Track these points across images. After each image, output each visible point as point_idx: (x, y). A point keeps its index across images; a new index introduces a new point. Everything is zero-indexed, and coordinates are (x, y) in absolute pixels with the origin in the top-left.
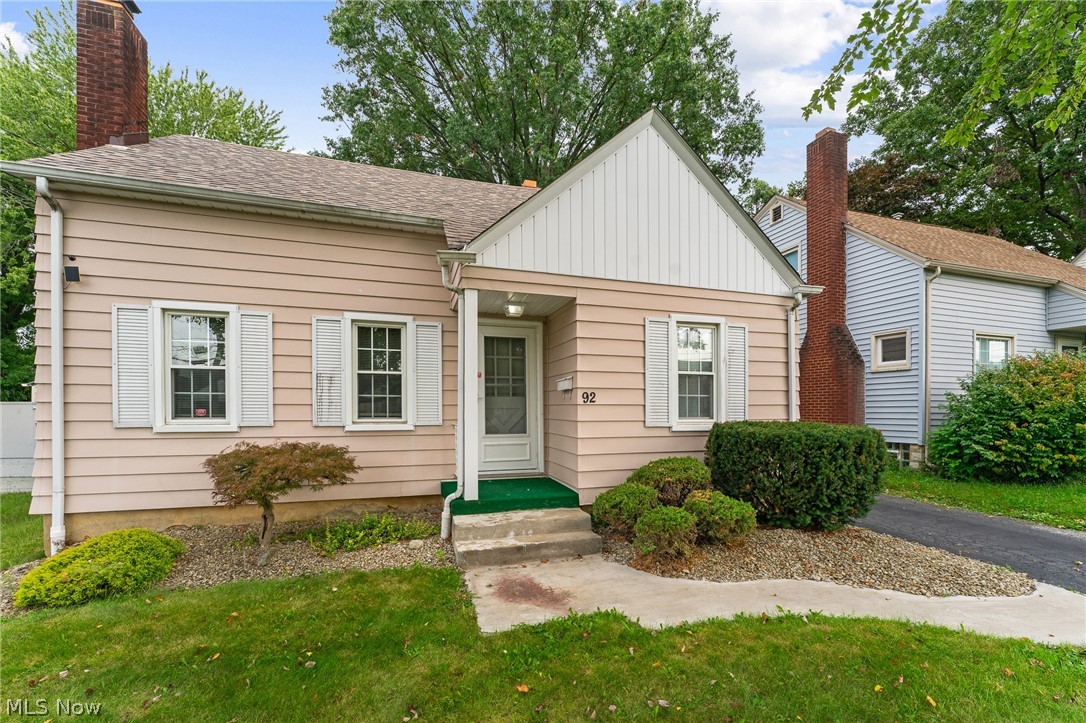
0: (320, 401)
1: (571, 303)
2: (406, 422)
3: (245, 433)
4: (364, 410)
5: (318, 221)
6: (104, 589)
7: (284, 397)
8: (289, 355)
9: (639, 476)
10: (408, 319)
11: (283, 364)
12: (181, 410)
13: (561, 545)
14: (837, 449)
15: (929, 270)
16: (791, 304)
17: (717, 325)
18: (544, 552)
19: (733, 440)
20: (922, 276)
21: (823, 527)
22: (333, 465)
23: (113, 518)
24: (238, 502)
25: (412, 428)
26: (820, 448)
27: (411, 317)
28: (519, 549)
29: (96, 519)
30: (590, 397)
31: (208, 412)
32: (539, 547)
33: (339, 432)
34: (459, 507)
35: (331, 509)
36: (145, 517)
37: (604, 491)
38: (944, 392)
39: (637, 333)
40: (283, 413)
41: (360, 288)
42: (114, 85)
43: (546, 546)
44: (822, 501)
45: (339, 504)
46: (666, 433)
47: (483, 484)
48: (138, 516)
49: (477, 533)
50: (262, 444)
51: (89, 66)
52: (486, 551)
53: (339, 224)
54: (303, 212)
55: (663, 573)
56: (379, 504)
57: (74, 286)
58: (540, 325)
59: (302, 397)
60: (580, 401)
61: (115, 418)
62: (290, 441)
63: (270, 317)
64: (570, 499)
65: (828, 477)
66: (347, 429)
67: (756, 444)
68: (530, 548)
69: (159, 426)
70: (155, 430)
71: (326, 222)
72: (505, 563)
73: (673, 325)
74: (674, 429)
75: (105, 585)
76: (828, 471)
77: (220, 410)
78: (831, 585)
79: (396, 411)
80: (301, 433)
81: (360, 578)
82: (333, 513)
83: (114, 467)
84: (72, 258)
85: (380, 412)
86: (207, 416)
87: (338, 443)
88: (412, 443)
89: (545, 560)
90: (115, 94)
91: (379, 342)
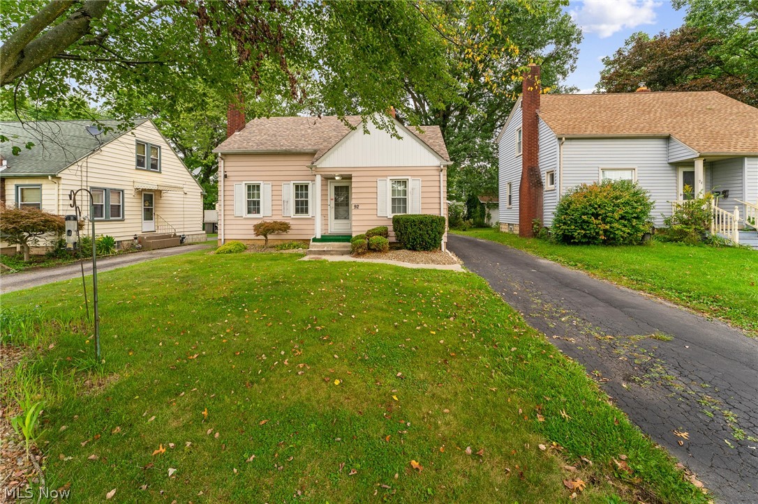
0: (284, 209)
2: (309, 215)
3: (265, 218)
4: (297, 211)
6: (230, 252)
7: (275, 208)
8: (276, 195)
10: (310, 182)
11: (275, 198)
12: (249, 212)
13: (337, 251)
15: (560, 139)
16: (440, 169)
17: (408, 179)
20: (557, 142)
22: (284, 227)
24: (258, 235)
25: (311, 217)
28: (324, 251)
30: (357, 207)
32: (330, 251)
33: (289, 218)
34: (315, 240)
39: (374, 185)
40: (275, 212)
41: (295, 173)
43: (332, 251)
46: (386, 219)
47: (322, 235)
49: (315, 246)
50: (268, 221)
52: (315, 251)
57: (226, 179)
59: (279, 207)
60: (353, 208)
61: (235, 214)
63: (270, 184)
64: (349, 240)
66: (291, 217)
68: (327, 251)
70: (244, 217)
72: (318, 254)
73: (388, 180)
74: (388, 217)
75: (230, 251)
77: (259, 212)
79: (307, 212)
80: (279, 219)
81: (282, 253)
83: (234, 227)
84: (226, 172)
85: (302, 212)
86: (255, 213)
87: (287, 221)
89: (332, 255)
91: (301, 189)
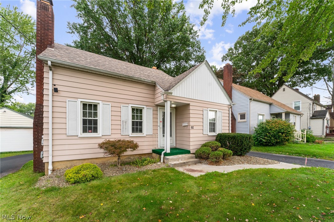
0: (123, 128)
1: (189, 105)
2: (143, 134)
3: (104, 137)
4: (133, 131)
5: (123, 79)
7: (114, 127)
9: (204, 145)
10: (145, 107)
11: (114, 118)
12: (85, 131)
13: (192, 162)
14: (246, 138)
15: (251, 99)
16: (230, 107)
17: (216, 111)
18: (189, 163)
19: (224, 137)
20: (249, 101)
21: (242, 155)
23: (66, 162)
25: (145, 135)
26: (243, 138)
27: (145, 106)
28: (184, 163)
29: (61, 163)
30: (192, 127)
31: (92, 131)
32: (188, 162)
33: (128, 137)
34: (166, 154)
35: (125, 158)
36: (75, 162)
37: (196, 150)
38: (254, 127)
39: (201, 113)
40: (114, 132)
42: (49, 29)
44: (243, 149)
45: (127, 156)
46: (207, 136)
47: (171, 149)
48: (73, 161)
49: (173, 160)
51: (41, 22)
52: (178, 164)
53: (128, 80)
54: (121, 77)
55: (216, 165)
56: (137, 156)
57: (56, 94)
58: (175, 109)
59: (118, 127)
60: (191, 128)
61: (67, 133)
62: (119, 139)
63: (110, 105)
64: (188, 152)
65: (245, 144)
66: (130, 136)
67: (230, 138)
69: (80, 136)
70: (78, 136)
71: (125, 80)
72: (182, 166)
73: (208, 110)
74: (209, 135)
76: (245, 143)
78: (248, 165)
79: (141, 131)
82: (126, 159)
84: (55, 85)
85: (137, 131)
86: (92, 132)
88: (146, 139)
89: (189, 165)
90: (49, 32)
91: (137, 112)
